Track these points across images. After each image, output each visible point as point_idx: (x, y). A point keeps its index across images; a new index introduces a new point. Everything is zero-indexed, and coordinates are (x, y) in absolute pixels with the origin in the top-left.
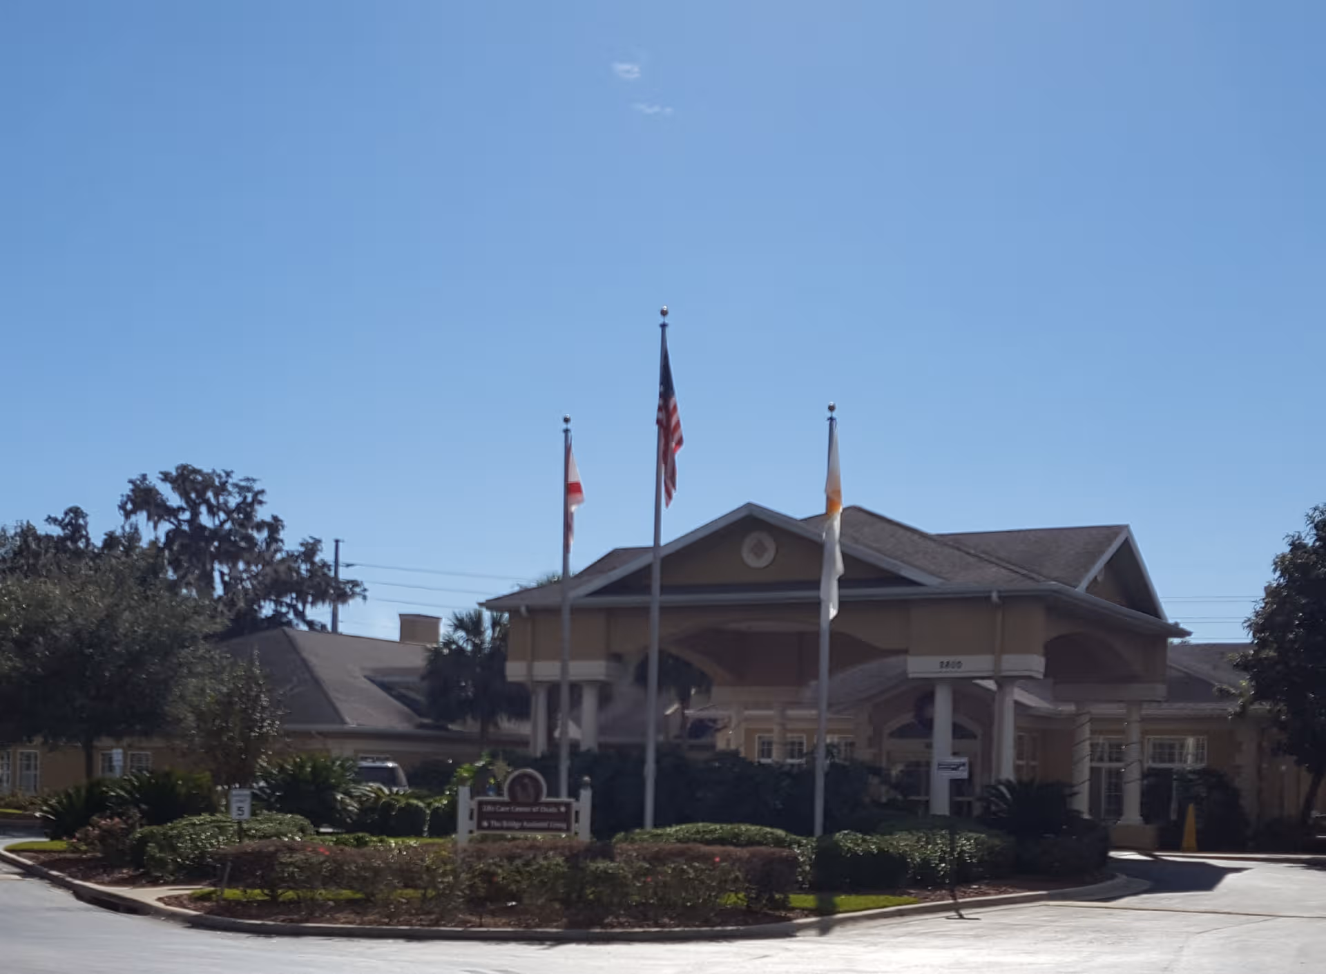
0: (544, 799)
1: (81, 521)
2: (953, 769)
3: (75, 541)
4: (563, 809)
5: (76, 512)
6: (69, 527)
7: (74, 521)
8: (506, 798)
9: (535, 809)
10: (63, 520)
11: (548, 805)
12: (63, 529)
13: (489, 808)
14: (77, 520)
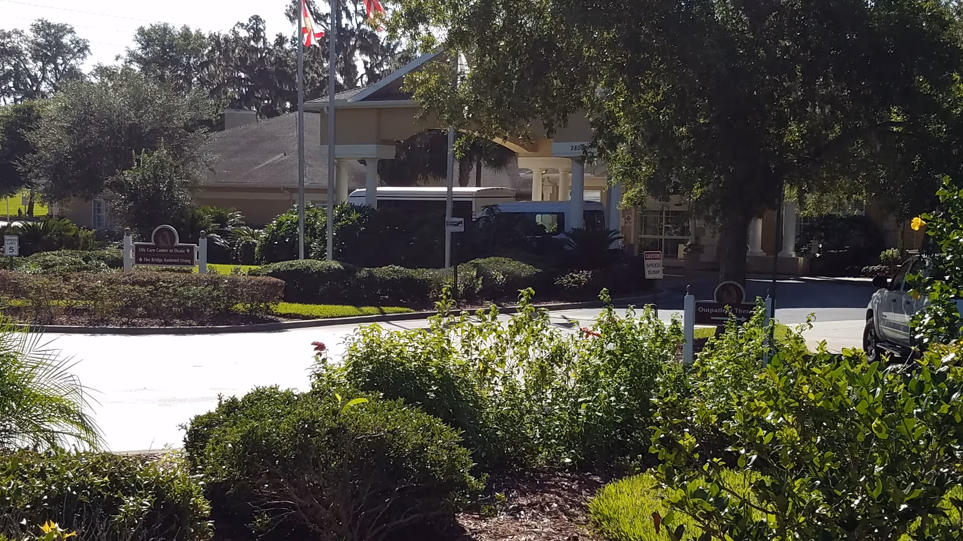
0: (177, 243)
1: (261, 27)
2: (455, 225)
3: (257, 41)
4: (188, 251)
5: (257, 19)
6: (252, 31)
7: (256, 25)
8: (153, 243)
9: (171, 251)
10: (248, 25)
11: (179, 248)
12: (248, 31)
13: (143, 250)
14: (257, 25)
